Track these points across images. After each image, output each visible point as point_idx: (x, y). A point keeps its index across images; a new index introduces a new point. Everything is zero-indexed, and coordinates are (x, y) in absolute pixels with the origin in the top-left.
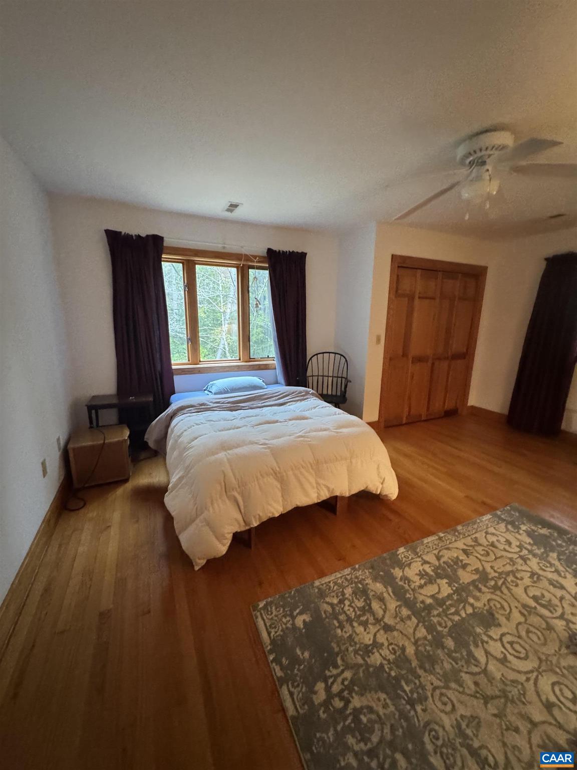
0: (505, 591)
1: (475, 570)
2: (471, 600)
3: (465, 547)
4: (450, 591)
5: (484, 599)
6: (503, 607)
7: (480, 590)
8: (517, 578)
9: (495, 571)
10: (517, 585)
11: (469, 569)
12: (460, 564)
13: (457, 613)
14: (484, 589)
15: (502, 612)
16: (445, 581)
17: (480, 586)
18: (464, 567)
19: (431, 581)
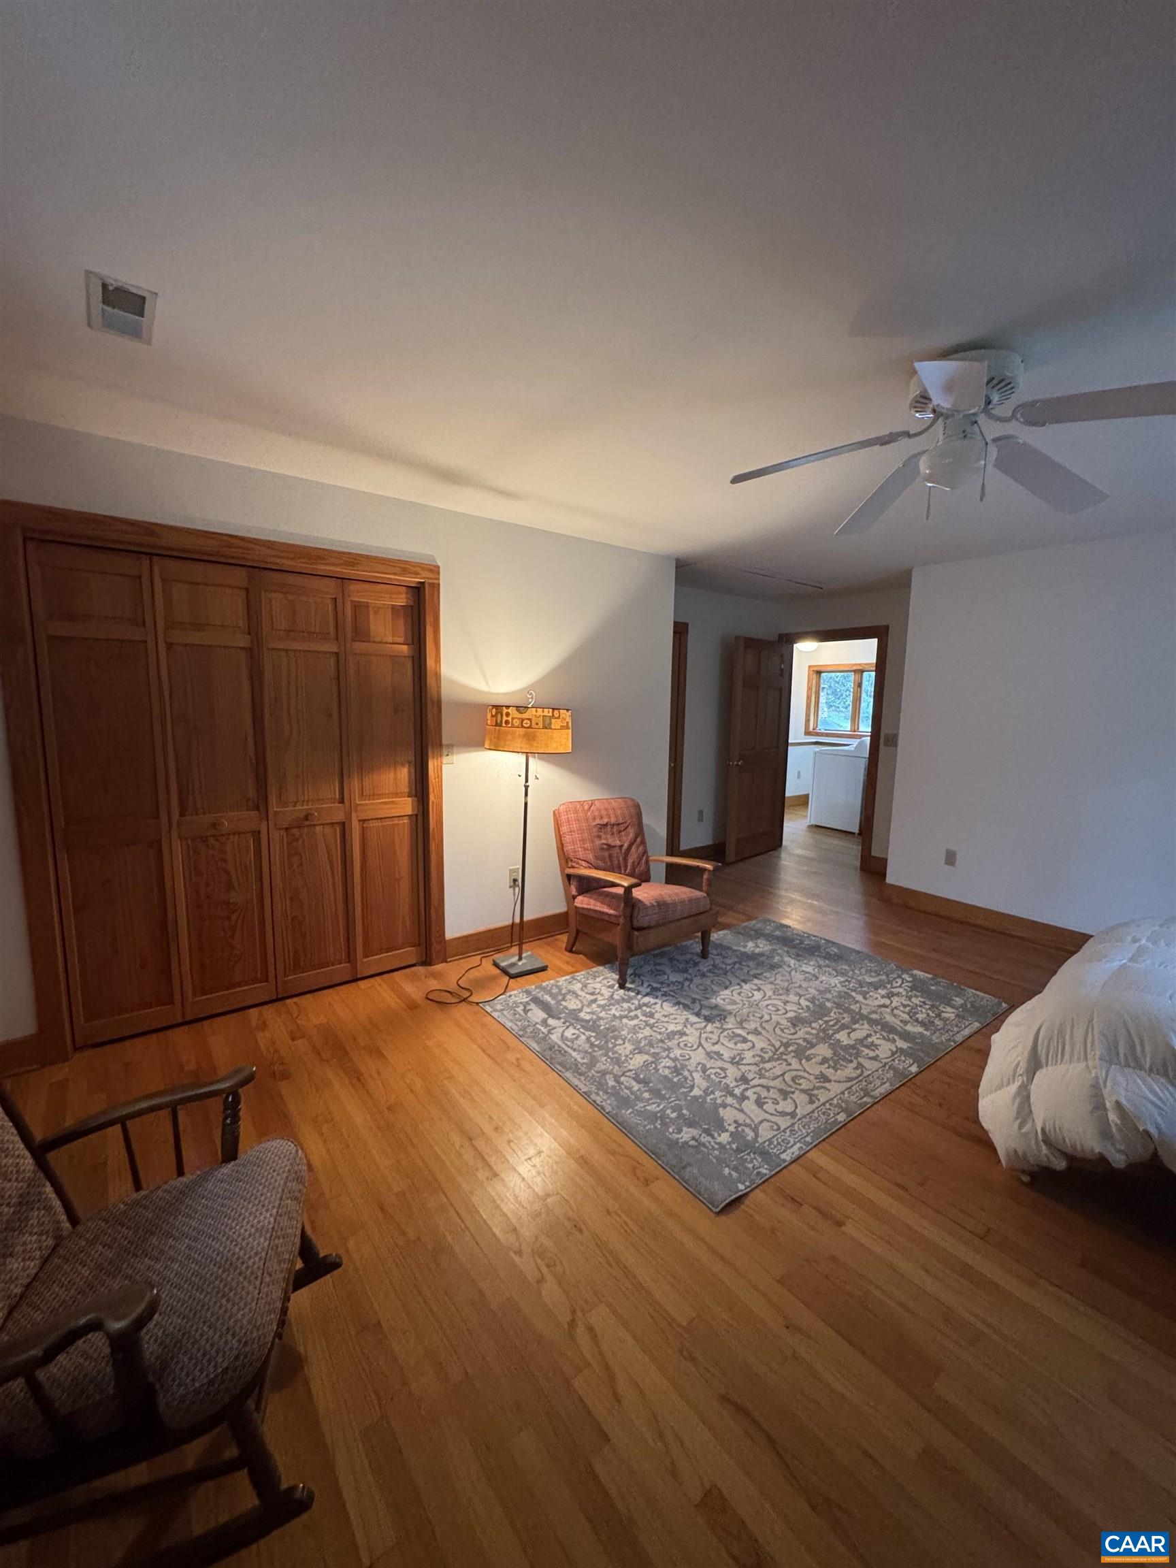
0: (777, 1044)
1: (812, 1059)
2: (814, 1032)
3: (827, 1085)
4: (837, 1036)
5: (801, 1034)
6: (782, 1030)
7: (805, 1040)
8: (760, 1056)
9: (786, 1060)
10: (762, 1050)
11: (819, 1059)
12: (831, 1062)
13: (826, 1022)
14: (801, 1041)
15: (782, 1027)
16: (845, 1043)
17: (805, 1044)
18: (825, 1061)
19: (861, 1041)
